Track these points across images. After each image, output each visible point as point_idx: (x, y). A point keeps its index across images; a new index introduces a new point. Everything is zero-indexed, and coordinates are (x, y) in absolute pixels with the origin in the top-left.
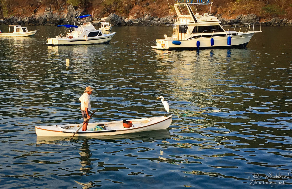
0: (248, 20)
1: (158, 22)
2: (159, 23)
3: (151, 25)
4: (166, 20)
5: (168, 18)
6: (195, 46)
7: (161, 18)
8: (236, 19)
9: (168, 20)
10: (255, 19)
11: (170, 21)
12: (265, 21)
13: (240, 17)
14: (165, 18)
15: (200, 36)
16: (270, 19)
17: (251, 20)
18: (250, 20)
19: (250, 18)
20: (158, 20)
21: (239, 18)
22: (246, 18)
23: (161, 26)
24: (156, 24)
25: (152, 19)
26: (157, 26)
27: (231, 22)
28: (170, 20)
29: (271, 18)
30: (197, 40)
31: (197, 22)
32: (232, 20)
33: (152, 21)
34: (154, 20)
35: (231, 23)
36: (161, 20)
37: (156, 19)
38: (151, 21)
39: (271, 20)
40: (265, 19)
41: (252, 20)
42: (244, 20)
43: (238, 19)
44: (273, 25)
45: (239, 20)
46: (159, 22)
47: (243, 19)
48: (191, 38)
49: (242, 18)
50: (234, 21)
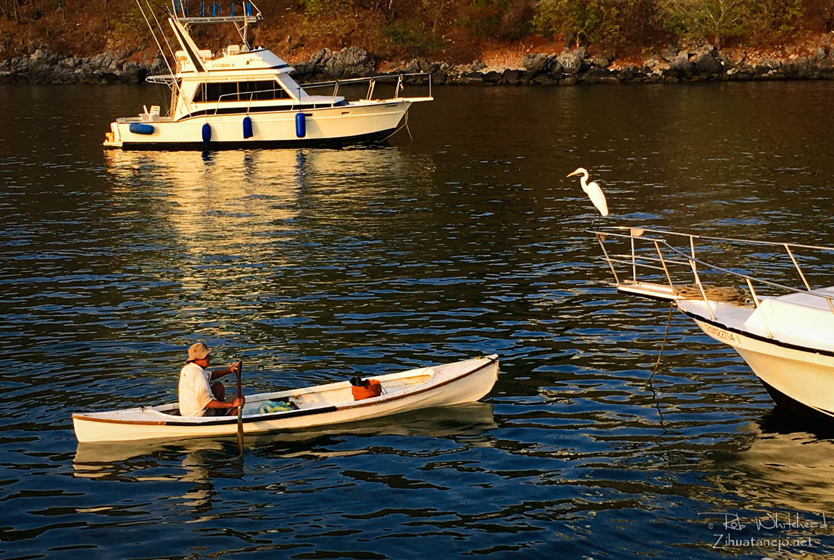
0: (345, 65)
1: (76, 72)
2: (80, 73)
3: (56, 80)
4: (99, 68)
5: (107, 58)
6: (199, 138)
7: (85, 59)
8: (310, 61)
9: (107, 64)
10: (365, 63)
11: (115, 70)
12: (392, 68)
13: (322, 58)
14: (97, 59)
15: (211, 112)
16: (403, 62)
17: (353, 65)
18: (349, 65)
19: (349, 58)
20: (76, 66)
21: (319, 61)
22: (340, 59)
23: (86, 83)
24: (70, 78)
25: (54, 62)
26: (74, 83)
27: (296, 70)
28: (113, 66)
29: (408, 60)
30: (202, 121)
31: (203, 71)
32: (300, 65)
33: (57, 68)
34: (63, 66)
35: (298, 74)
36: (85, 66)
37: (70, 62)
38: (53, 69)
39: (407, 66)
40: (392, 63)
41: (355, 66)
42: (333, 64)
43: (317, 63)
44: (416, 80)
45: (320, 66)
46: (80, 70)
47: (330, 63)
48: (188, 116)
49: (328, 59)
50: (305, 70)
